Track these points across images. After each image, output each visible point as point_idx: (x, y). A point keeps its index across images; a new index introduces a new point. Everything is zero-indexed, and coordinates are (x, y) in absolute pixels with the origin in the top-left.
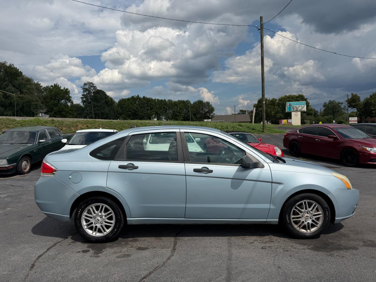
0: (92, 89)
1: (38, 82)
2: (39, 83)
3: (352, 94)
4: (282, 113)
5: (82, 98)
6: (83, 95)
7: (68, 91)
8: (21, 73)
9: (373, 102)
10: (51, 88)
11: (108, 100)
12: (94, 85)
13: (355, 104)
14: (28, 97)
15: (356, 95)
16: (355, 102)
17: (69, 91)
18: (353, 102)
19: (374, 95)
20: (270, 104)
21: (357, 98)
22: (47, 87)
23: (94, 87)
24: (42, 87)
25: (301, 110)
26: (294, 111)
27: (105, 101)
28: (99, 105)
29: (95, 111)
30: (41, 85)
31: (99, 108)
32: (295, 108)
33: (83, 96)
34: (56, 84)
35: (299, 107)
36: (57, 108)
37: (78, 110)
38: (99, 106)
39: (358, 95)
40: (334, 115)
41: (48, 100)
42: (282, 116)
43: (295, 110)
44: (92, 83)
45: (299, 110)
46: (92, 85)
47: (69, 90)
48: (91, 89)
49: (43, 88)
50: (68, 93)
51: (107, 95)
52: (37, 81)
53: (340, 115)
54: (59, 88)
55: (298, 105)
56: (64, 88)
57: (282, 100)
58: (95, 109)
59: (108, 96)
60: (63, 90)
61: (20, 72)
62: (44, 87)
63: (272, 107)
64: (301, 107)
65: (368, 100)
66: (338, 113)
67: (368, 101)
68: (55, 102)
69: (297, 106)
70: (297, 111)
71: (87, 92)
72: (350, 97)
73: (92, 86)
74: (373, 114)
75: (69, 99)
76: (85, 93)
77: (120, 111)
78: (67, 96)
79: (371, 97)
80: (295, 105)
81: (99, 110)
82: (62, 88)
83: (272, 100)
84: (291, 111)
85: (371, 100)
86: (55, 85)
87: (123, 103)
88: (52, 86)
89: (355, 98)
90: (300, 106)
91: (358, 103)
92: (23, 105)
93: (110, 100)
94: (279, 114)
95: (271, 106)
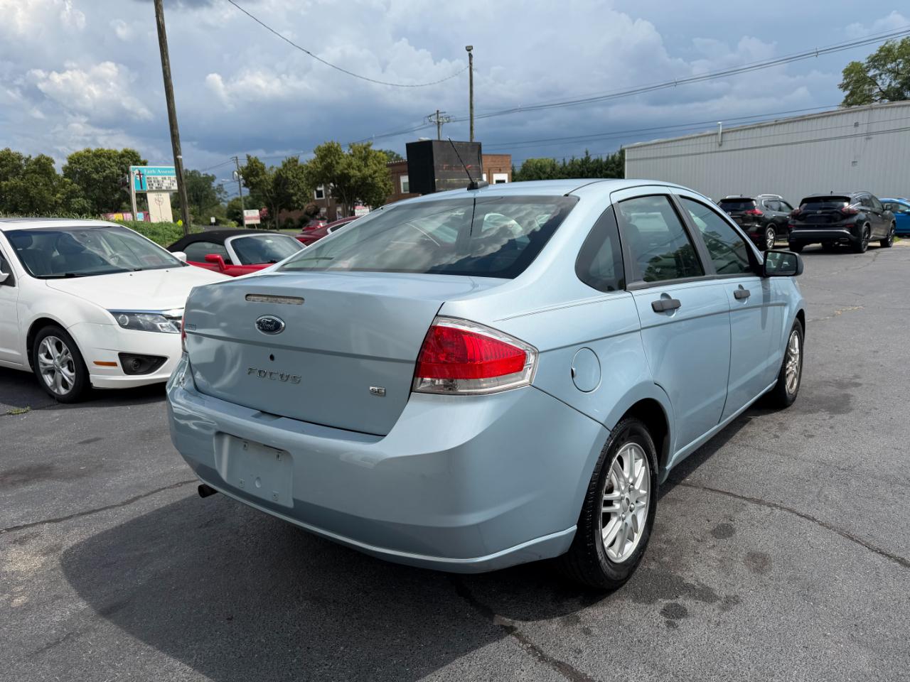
3: (249, 157)
4: (84, 197)
9: (291, 178)
13: (258, 179)
15: (256, 160)
16: (257, 175)
18: (253, 176)
19: (289, 162)
20: (34, 172)
21: (260, 166)
25: (170, 187)
26: (151, 191)
32: (154, 181)
35: (165, 181)
39: (260, 161)
40: (199, 205)
42: (86, 205)
43: (154, 188)
45: (164, 188)
53: (212, 206)
55: (159, 174)
57: (81, 161)
63: (42, 180)
64: (169, 182)
65: (282, 173)
66: (208, 200)
67: (280, 174)
69: (160, 178)
70: (159, 190)
72: (245, 164)
74: (293, 202)
79: (285, 165)
80: (153, 174)
83: (38, 161)
84: (144, 189)
85: (286, 172)
89: (256, 166)
90: (165, 178)
91: (262, 177)
94: (77, 199)
95: (38, 176)
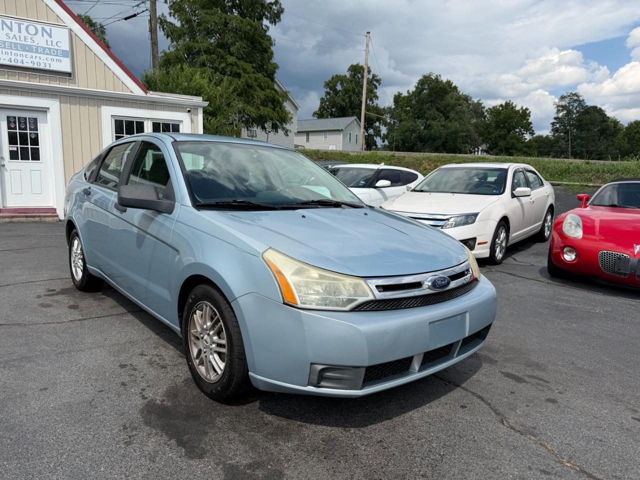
0: (575, 105)
1: (480, 100)
2: (480, 102)
5: (553, 124)
6: (555, 118)
7: (528, 112)
8: (455, 88)
10: (501, 108)
11: (608, 125)
12: (581, 99)
14: (455, 125)
17: (530, 112)
22: (494, 107)
23: (580, 101)
24: (484, 108)
27: (601, 127)
28: (584, 136)
29: (574, 148)
30: (483, 105)
31: (583, 142)
33: (555, 121)
34: (508, 102)
36: (505, 143)
37: (545, 145)
38: (582, 139)
41: (492, 130)
44: (575, 95)
46: (576, 98)
47: (530, 110)
48: (573, 106)
49: (487, 111)
50: (526, 116)
51: (606, 115)
52: (478, 99)
54: (513, 107)
56: (522, 108)
58: (575, 144)
59: (608, 118)
60: (518, 111)
61: (455, 86)
62: (489, 109)
68: (501, 133)
71: (565, 112)
73: (576, 100)
75: (528, 127)
76: (561, 115)
77: (627, 146)
78: (525, 122)
81: (582, 146)
82: (518, 108)
86: (506, 103)
87: (636, 131)
88: (501, 106)
92: (446, 139)
93: (613, 124)
